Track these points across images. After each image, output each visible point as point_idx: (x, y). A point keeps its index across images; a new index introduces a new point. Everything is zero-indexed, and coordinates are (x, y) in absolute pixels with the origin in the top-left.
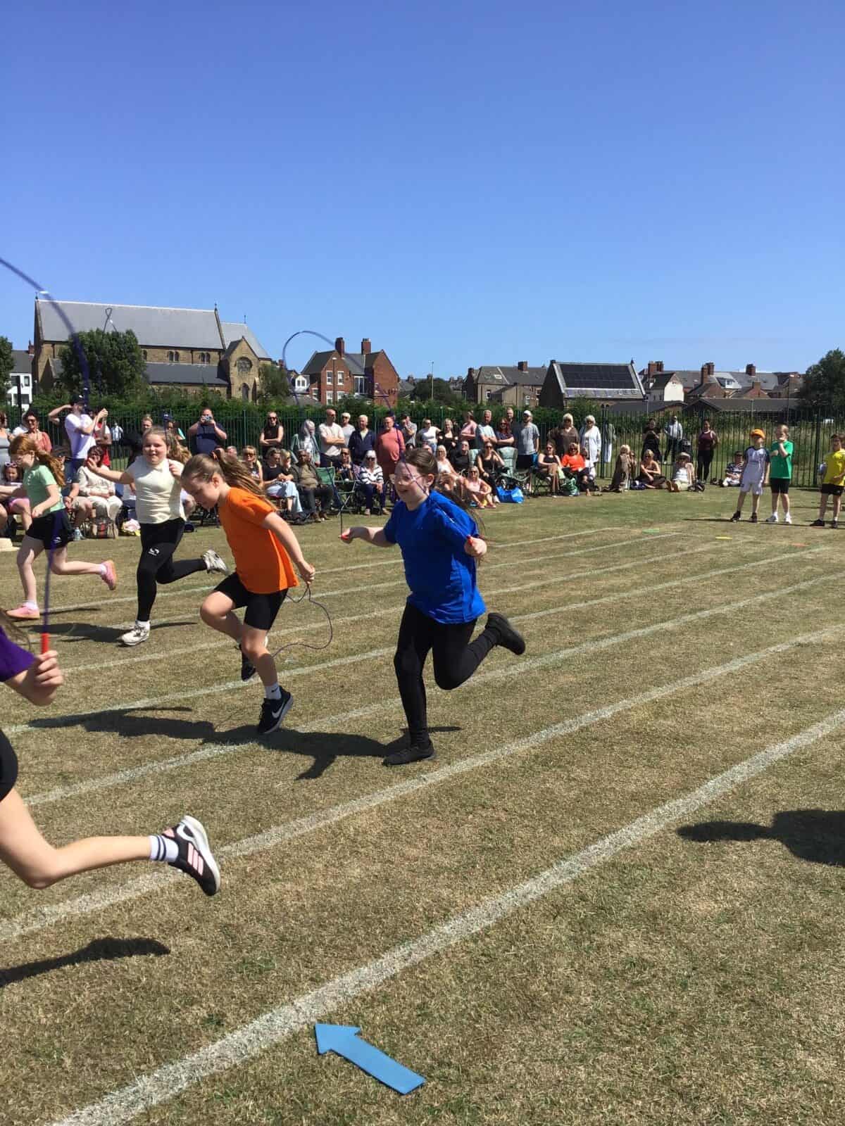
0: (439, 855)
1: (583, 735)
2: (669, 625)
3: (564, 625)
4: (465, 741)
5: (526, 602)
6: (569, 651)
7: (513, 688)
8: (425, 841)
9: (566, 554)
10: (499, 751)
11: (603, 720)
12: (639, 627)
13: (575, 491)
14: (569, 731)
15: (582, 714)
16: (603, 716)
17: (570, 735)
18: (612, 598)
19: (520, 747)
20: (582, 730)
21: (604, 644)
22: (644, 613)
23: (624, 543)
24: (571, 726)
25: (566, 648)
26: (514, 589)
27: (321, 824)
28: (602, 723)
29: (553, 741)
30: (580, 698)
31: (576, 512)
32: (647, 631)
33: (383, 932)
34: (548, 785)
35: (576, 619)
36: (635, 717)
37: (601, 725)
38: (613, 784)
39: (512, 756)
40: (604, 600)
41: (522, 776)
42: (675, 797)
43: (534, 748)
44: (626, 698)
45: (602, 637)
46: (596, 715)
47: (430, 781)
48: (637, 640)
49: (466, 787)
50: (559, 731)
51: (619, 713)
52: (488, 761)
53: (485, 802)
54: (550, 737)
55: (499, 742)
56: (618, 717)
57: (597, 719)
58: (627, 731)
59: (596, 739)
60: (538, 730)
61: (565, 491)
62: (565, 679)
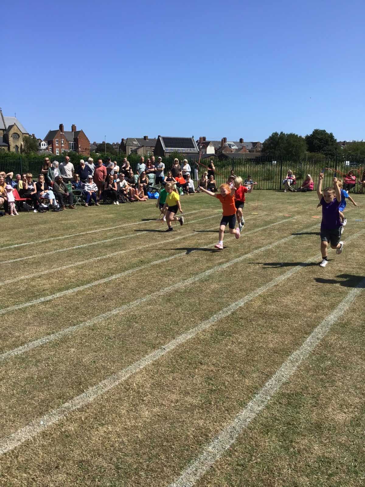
1: (235, 316)
14: (227, 314)
15: (230, 305)
24: (227, 312)
25: (207, 269)
47: (168, 350)
57: (238, 307)
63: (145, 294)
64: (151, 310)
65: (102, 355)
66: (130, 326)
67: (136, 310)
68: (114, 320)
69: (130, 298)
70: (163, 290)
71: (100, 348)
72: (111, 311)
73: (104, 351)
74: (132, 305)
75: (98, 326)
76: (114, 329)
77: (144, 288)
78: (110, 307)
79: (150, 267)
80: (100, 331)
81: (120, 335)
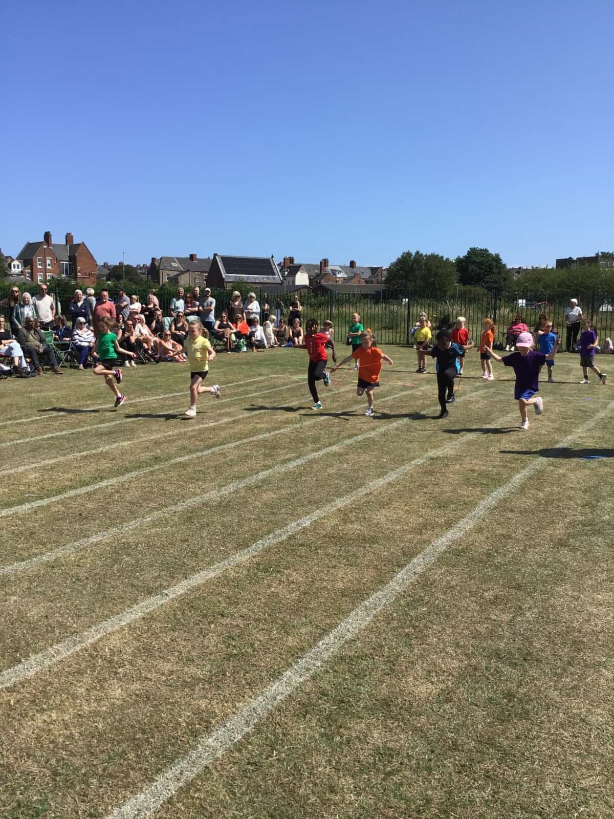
0: (191, 666)
1: (292, 542)
2: (335, 448)
3: (256, 452)
4: (196, 556)
5: (223, 434)
6: (265, 472)
7: (226, 506)
8: (176, 654)
9: (247, 396)
10: (226, 562)
11: (304, 528)
12: (313, 451)
13: (245, 349)
14: (280, 539)
15: (287, 525)
16: (304, 525)
17: (281, 543)
18: (288, 429)
19: (243, 557)
20: (290, 538)
21: (292, 465)
22: (316, 440)
23: (289, 386)
24: (280, 535)
25: (263, 470)
26: (212, 424)
27: (78, 648)
28: (304, 531)
29: (268, 550)
30: (283, 511)
31: (248, 363)
32: (321, 453)
33: (153, 753)
34: (273, 589)
35: (265, 447)
36: (330, 524)
37: (303, 532)
38: (325, 583)
39: (238, 566)
40: (282, 431)
41: (250, 583)
42: (374, 590)
43: (254, 557)
44: (318, 508)
45: (289, 460)
46: (298, 525)
47: (172, 596)
48: (314, 461)
49: (204, 598)
50: (271, 541)
51: (315, 521)
52: (218, 573)
53: (223, 612)
54: (265, 547)
55: (226, 555)
56: (316, 525)
57: (300, 528)
58: (325, 536)
59: (302, 545)
60: (255, 540)
61: (237, 349)
62: (267, 496)
63: (151, 510)
64: (157, 535)
65: (61, 607)
66: (115, 561)
67: (132, 535)
68: (91, 551)
69: (125, 517)
70: (184, 502)
71: (60, 596)
72: (88, 537)
73: (65, 599)
74: (126, 527)
75: (63, 560)
76: (88, 566)
77: (151, 500)
78: (89, 531)
79: (169, 467)
80: (65, 569)
81: (96, 574)
